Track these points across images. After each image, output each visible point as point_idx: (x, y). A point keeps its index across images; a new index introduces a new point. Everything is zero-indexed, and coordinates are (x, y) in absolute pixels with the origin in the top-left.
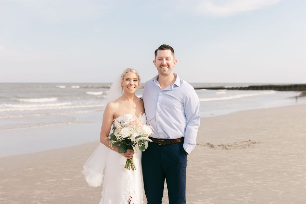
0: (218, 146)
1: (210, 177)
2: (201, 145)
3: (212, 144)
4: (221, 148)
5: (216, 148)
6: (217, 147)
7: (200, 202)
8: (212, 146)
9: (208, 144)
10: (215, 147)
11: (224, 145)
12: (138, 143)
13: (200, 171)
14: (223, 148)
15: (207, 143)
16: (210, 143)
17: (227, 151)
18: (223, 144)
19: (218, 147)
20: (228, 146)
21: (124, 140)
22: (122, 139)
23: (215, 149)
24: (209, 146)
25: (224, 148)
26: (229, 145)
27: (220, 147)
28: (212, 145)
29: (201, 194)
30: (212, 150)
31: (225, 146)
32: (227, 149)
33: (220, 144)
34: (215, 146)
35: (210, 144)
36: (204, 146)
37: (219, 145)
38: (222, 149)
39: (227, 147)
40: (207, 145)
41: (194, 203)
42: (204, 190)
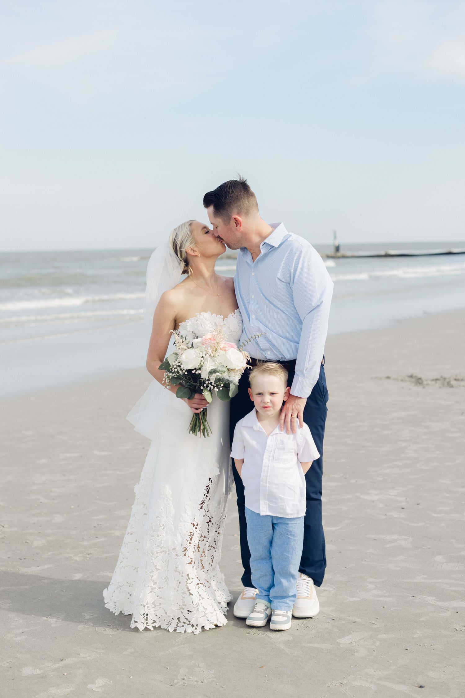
0: (433, 380)
1: (404, 444)
2: (395, 379)
3: (419, 376)
4: (439, 384)
5: (427, 385)
6: (429, 382)
7: (377, 495)
8: (419, 381)
9: (411, 376)
10: (425, 383)
11: (445, 379)
12: (213, 384)
13: (386, 432)
14: (444, 385)
15: (409, 374)
16: (414, 375)
17: (450, 390)
18: (445, 376)
19: (433, 383)
20: (456, 380)
21: (186, 373)
22: (184, 371)
23: (424, 388)
24: (413, 380)
25: (446, 384)
26: (458, 377)
27: (436, 383)
28: (420, 379)
29: (381, 479)
30: (419, 389)
31: (447, 380)
32: (452, 387)
33: (438, 377)
34: (426, 380)
35: (416, 377)
36: (402, 380)
37: (435, 377)
38: (440, 388)
39: (453, 383)
40: (407, 379)
41: (362, 497)
42: (388, 471)
